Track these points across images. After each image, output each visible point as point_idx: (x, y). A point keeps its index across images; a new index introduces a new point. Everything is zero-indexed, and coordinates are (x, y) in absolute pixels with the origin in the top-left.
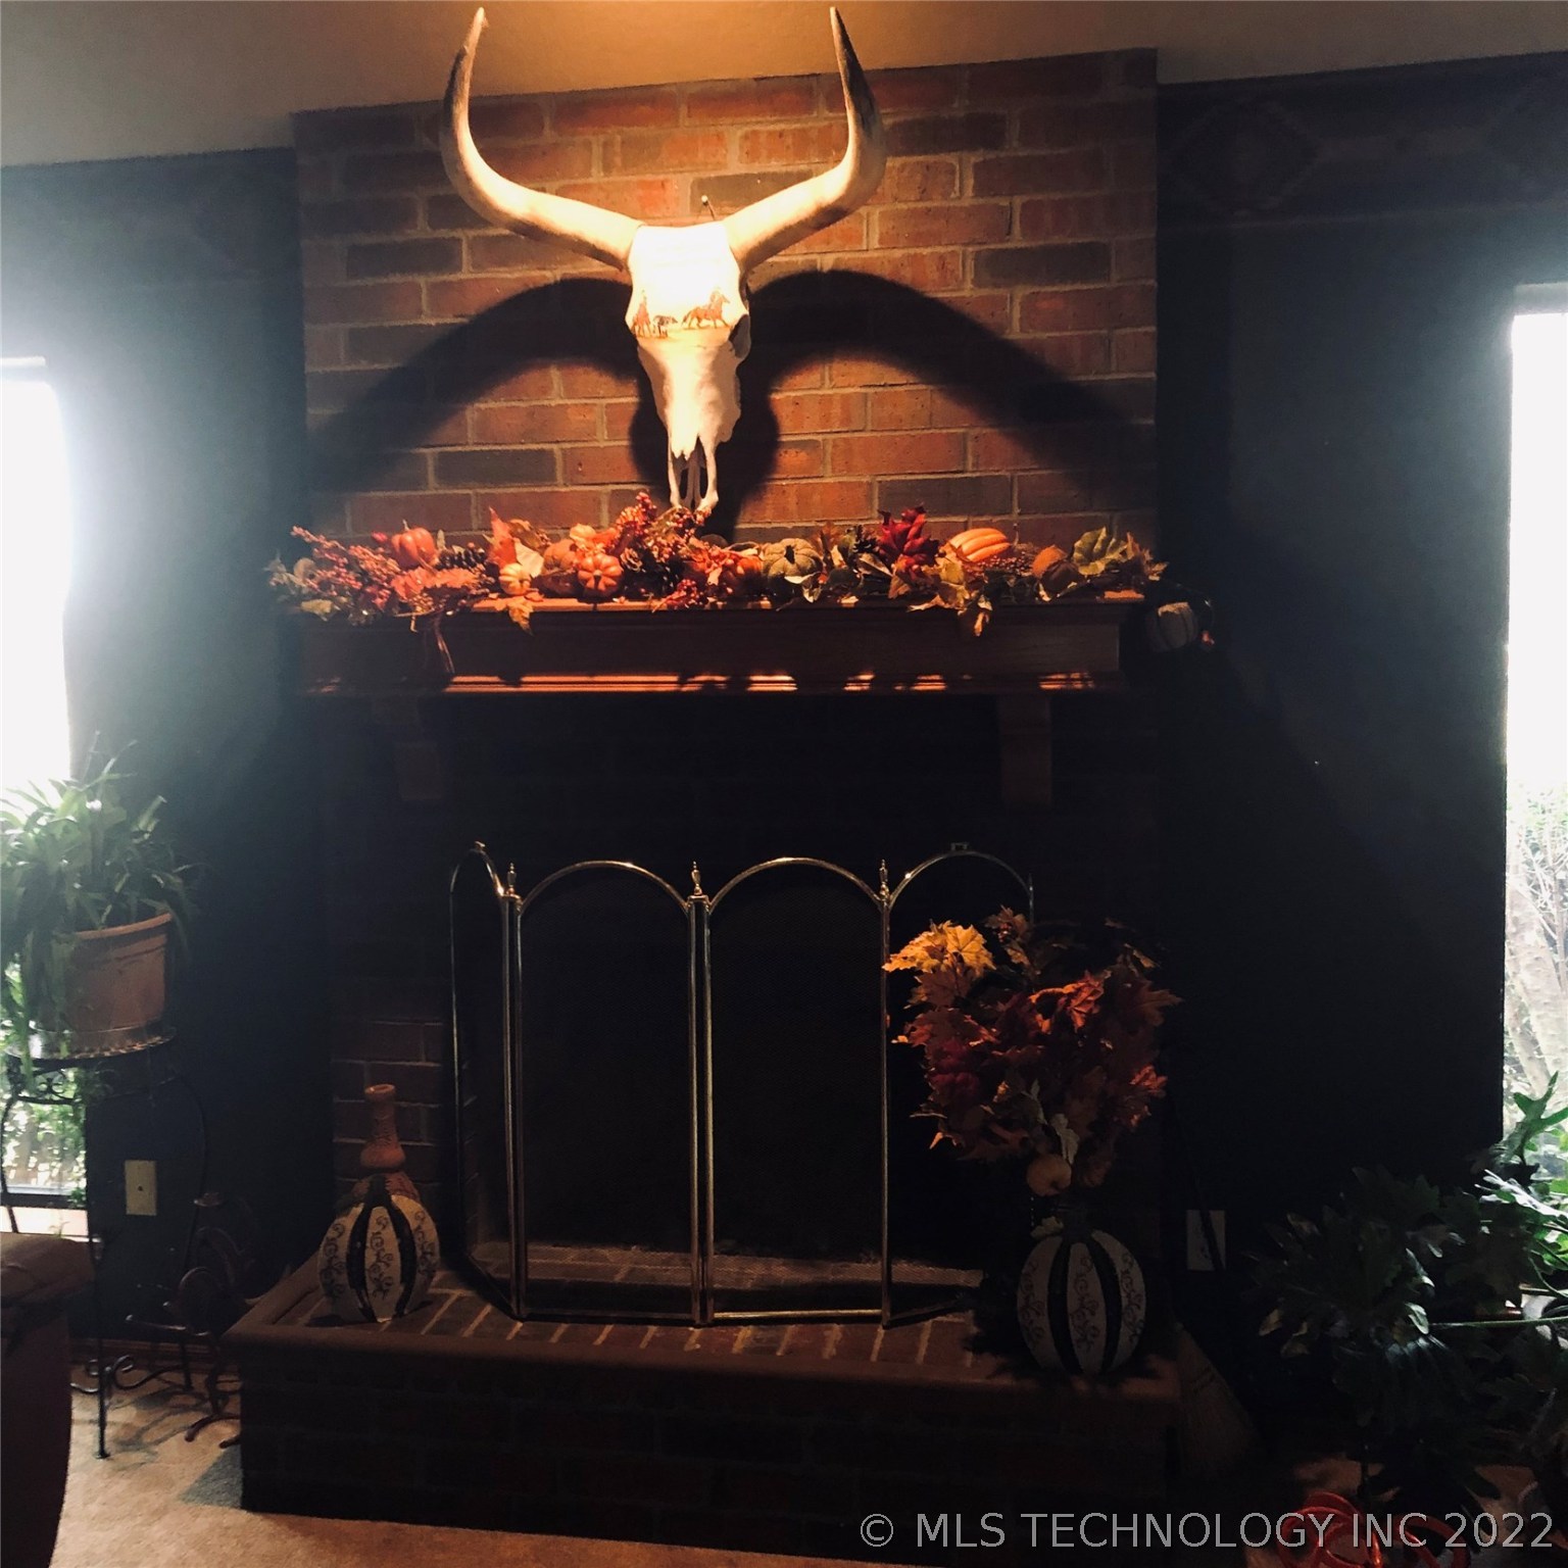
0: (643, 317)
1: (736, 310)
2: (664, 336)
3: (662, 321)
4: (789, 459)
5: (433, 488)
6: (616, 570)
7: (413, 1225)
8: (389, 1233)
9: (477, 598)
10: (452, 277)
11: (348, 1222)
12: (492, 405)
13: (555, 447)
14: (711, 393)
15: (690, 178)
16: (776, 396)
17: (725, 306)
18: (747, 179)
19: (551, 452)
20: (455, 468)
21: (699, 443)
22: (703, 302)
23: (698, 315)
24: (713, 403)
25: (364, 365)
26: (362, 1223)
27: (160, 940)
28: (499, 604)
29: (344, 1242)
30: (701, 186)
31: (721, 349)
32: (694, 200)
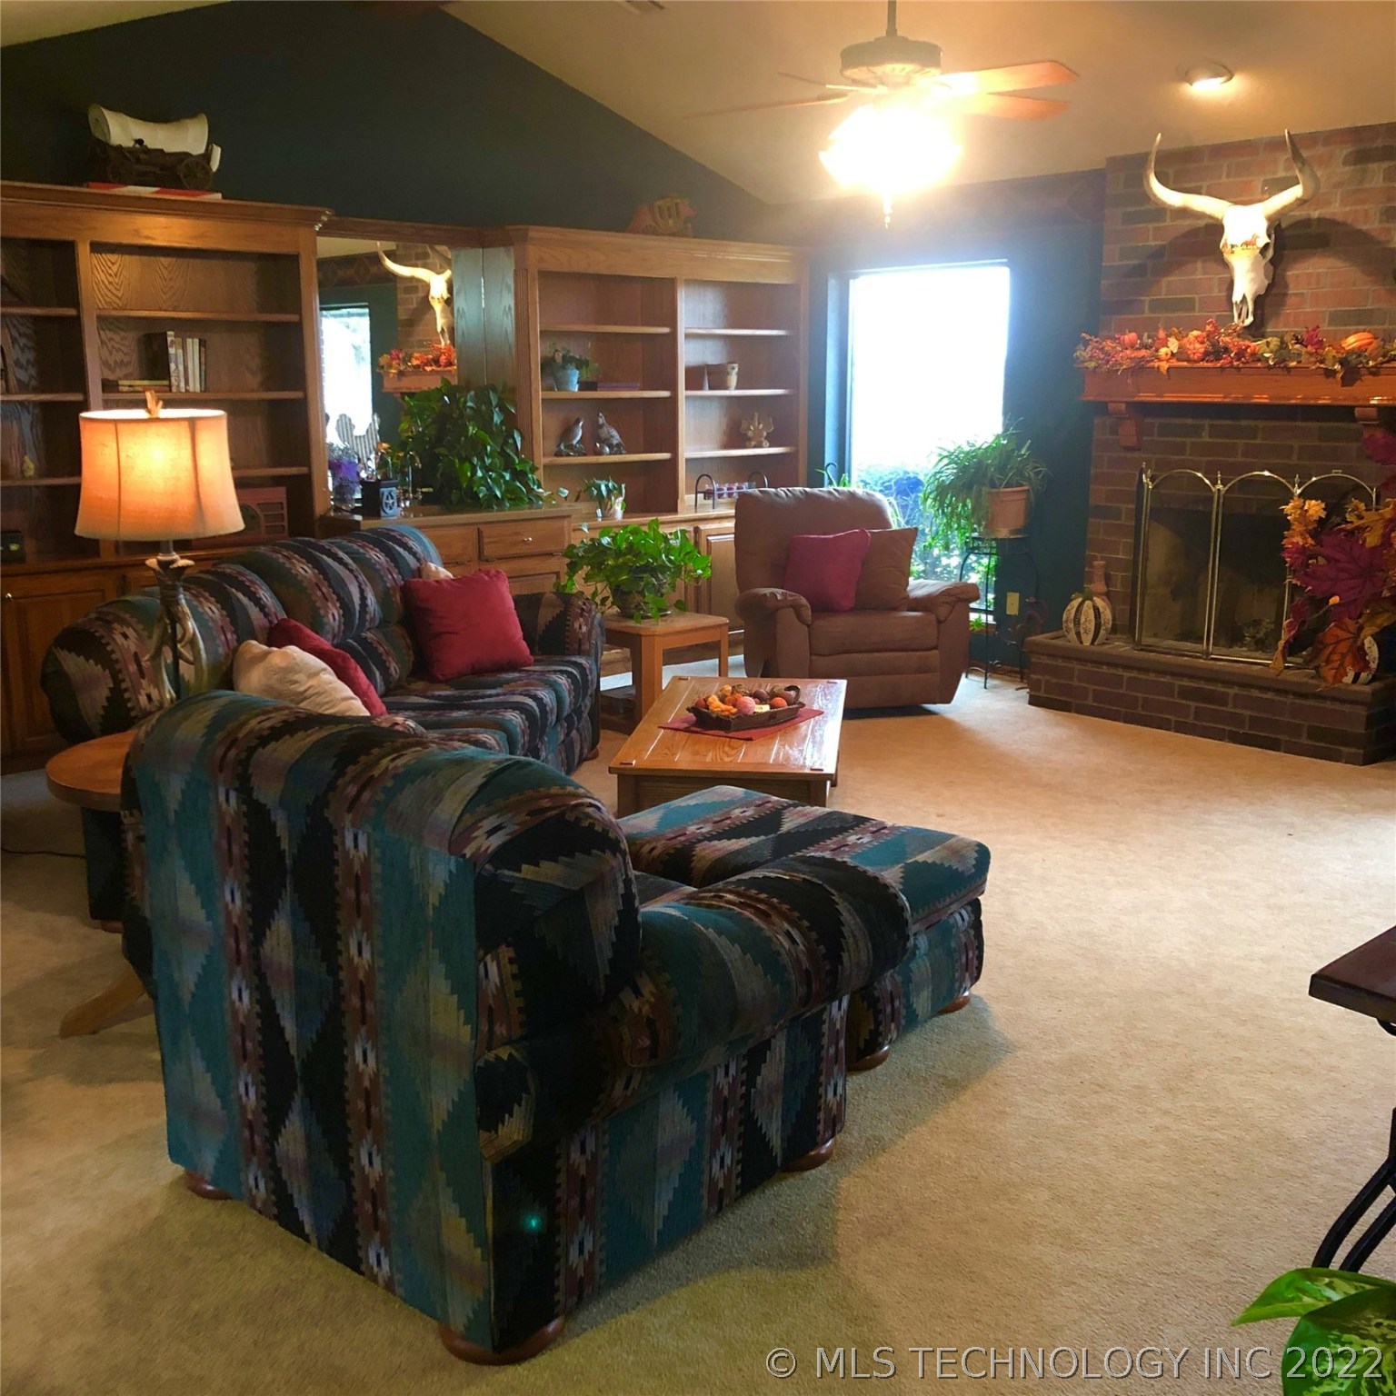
0: (1225, 245)
1: (1263, 240)
2: (1233, 252)
3: (1232, 246)
4: (1291, 301)
5: (1147, 314)
6: (1202, 350)
7: (1101, 610)
8: (1092, 611)
9: (1148, 362)
10: (1162, 224)
11: (1075, 603)
12: (1172, 278)
13: (1196, 296)
14: (1251, 275)
15: (1262, 179)
16: (1288, 273)
17: (1258, 241)
18: (1284, 179)
19: (1194, 299)
20: (1157, 306)
21: (1244, 297)
22: (1248, 238)
23: (1247, 244)
24: (1252, 279)
25: (1126, 262)
26: (1081, 604)
27: (1024, 496)
28: (1156, 364)
29: (1074, 611)
30: (1266, 183)
31: (1256, 257)
32: (1263, 189)
